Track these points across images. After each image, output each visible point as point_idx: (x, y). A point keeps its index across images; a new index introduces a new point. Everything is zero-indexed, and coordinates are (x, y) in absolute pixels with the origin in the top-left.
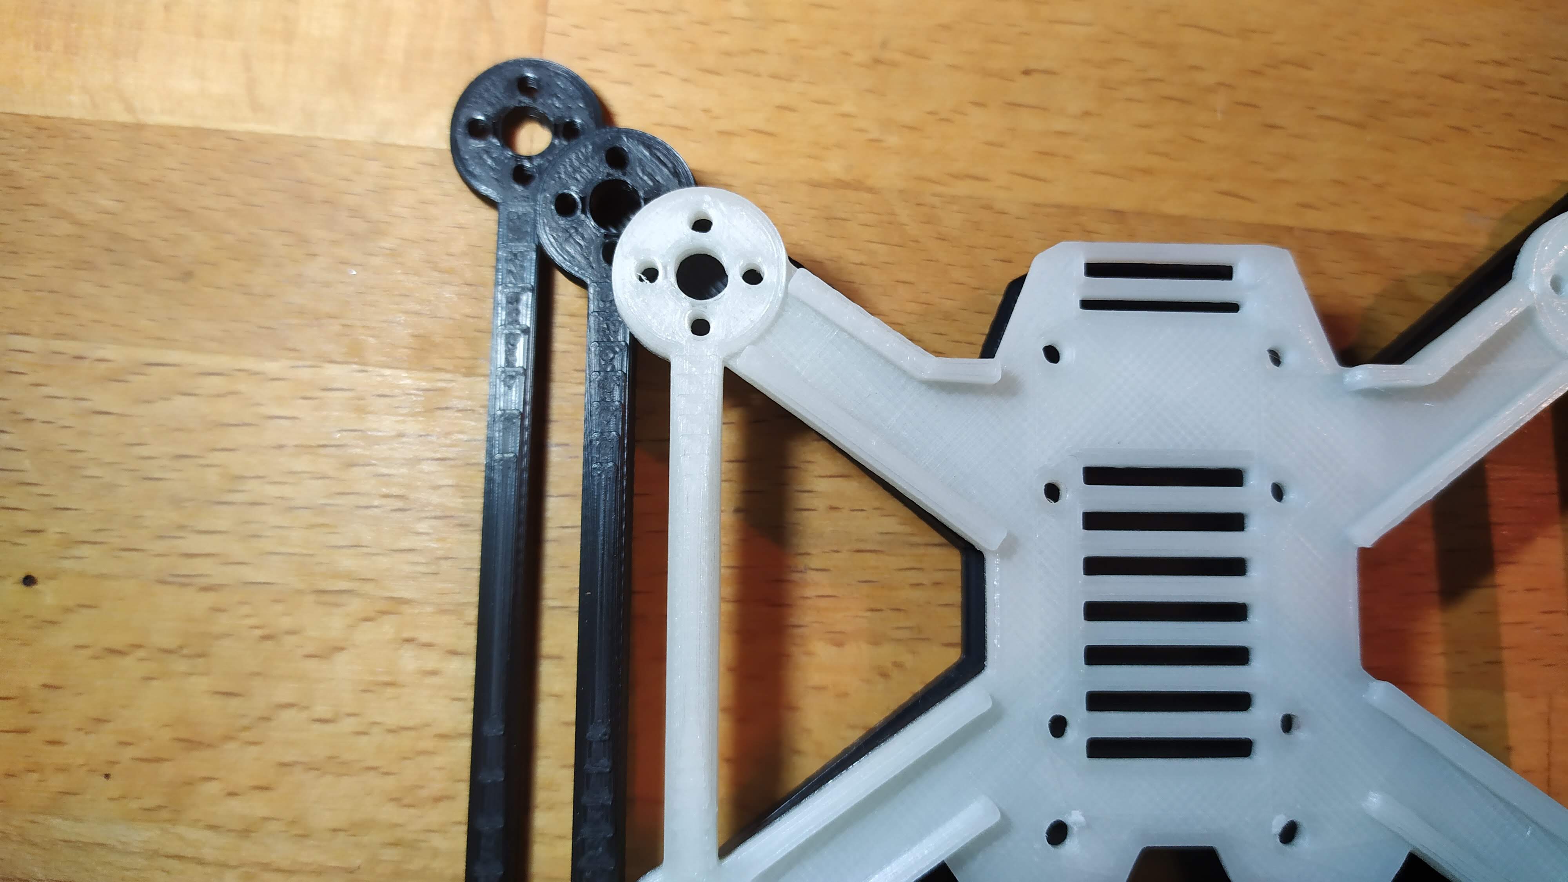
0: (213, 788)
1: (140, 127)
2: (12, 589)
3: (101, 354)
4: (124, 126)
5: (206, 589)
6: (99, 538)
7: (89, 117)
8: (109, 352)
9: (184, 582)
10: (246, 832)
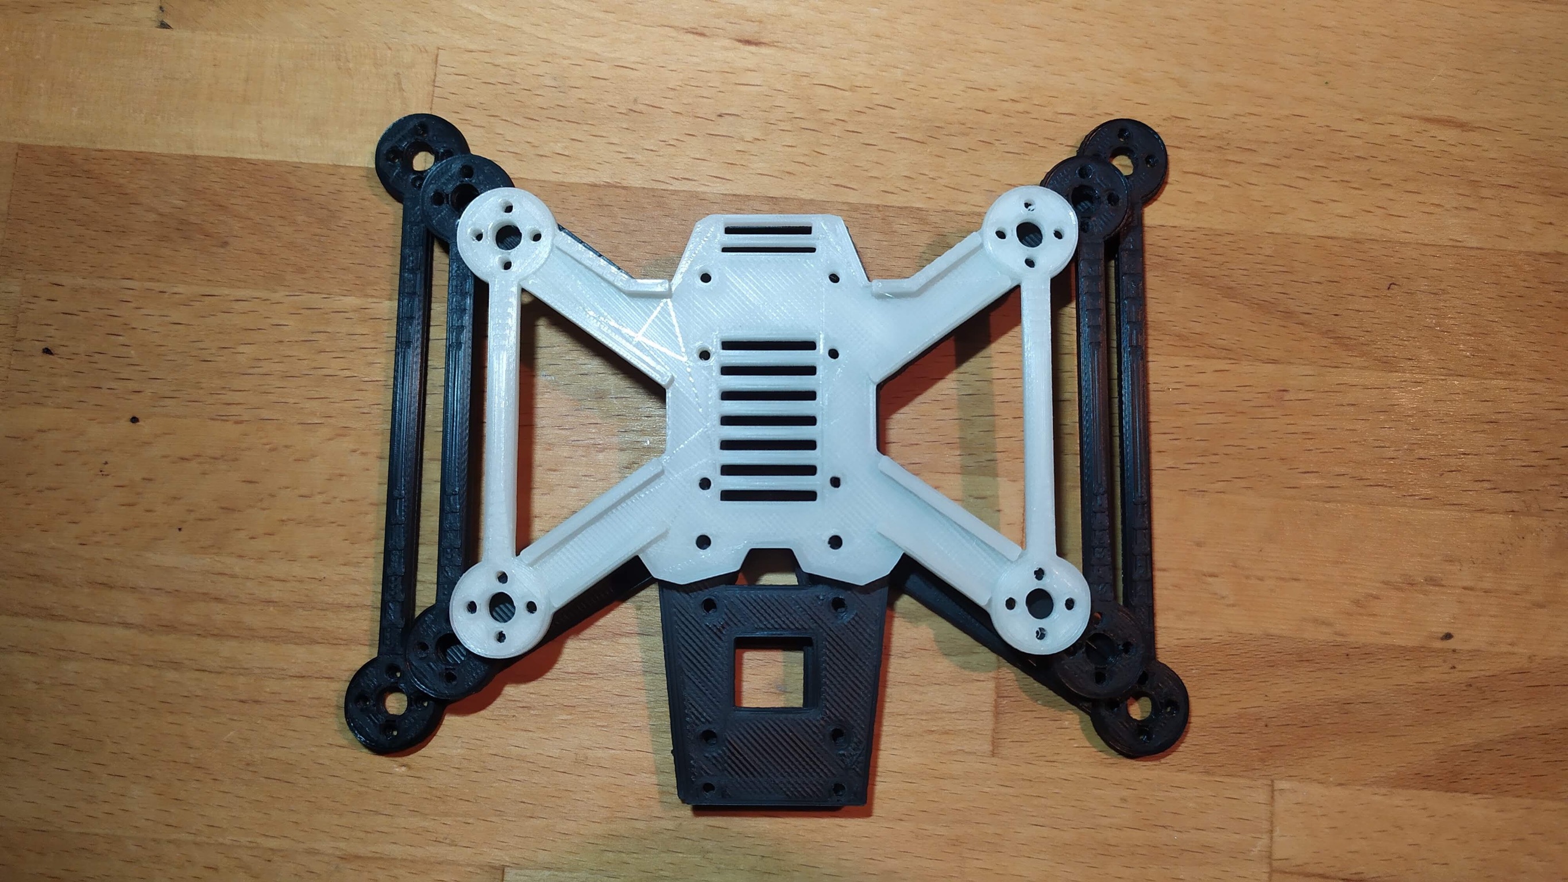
0: (242, 535)
1: (195, 157)
2: (125, 425)
3: (175, 290)
4: (187, 157)
5: (237, 422)
6: (175, 394)
7: (166, 152)
8: (180, 289)
9: (223, 418)
10: (260, 559)
